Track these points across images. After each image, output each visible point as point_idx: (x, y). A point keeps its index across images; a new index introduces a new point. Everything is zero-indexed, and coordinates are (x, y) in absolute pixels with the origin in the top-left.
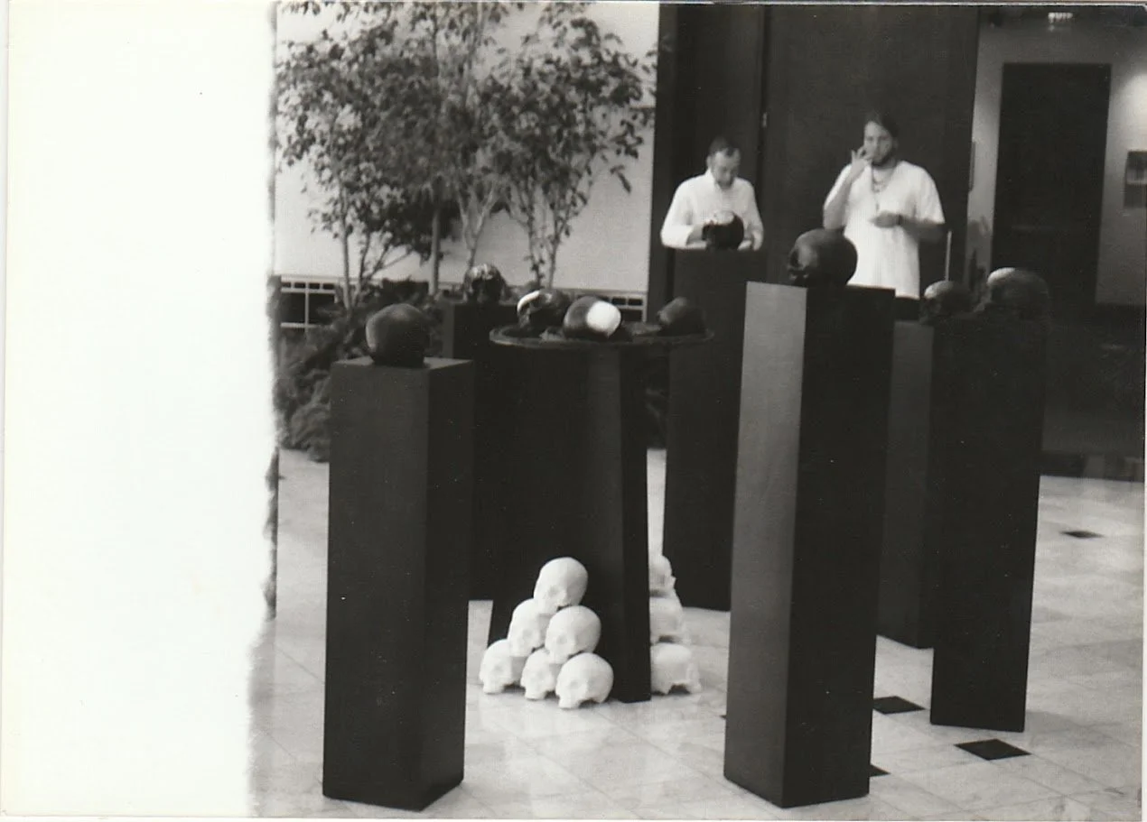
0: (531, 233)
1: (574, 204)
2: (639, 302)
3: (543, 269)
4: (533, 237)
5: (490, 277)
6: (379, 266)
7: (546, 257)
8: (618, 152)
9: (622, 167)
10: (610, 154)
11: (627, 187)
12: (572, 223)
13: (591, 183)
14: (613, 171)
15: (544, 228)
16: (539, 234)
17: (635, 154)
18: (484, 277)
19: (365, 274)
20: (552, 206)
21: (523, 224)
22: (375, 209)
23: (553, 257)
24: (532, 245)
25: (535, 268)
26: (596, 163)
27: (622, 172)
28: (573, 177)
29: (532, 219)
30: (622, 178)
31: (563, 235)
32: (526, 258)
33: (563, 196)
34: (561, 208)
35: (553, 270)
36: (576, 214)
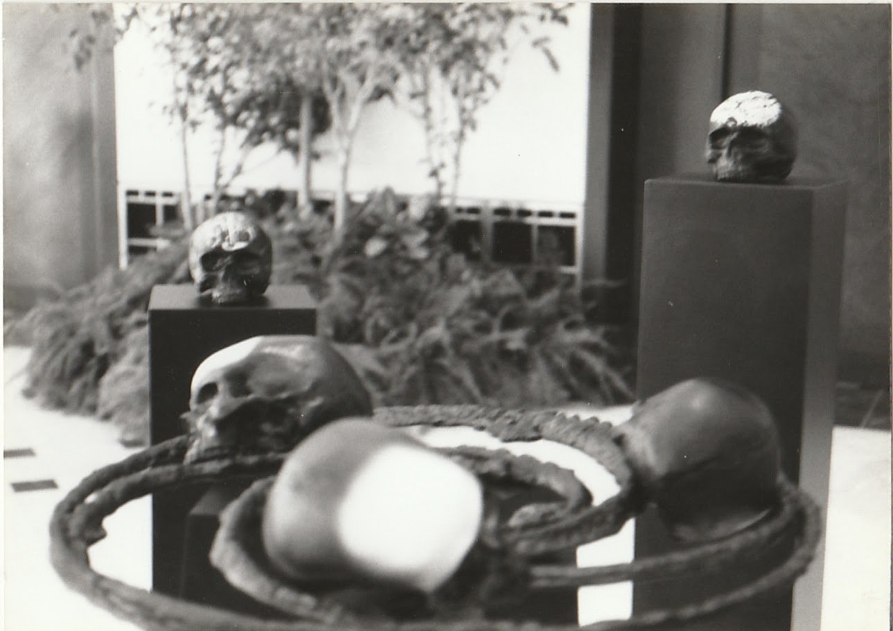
0: (429, 128)
1: (482, 89)
2: (571, 216)
3: (445, 175)
4: (433, 133)
5: (241, 245)
6: (239, 171)
7: (449, 160)
8: (542, 18)
9: (546, 39)
10: (531, 22)
11: (554, 65)
12: (480, 115)
13: (505, 61)
14: (536, 43)
15: (445, 121)
16: (438, 128)
17: (564, 20)
18: (225, 246)
19: (222, 181)
20: (455, 92)
21: (415, 115)
22: (228, 98)
23: (457, 159)
24: (430, 142)
25: (434, 173)
26: (513, 33)
27: (548, 46)
28: (479, 52)
29: (428, 110)
30: (548, 53)
31: (468, 131)
32: (422, 161)
33: (469, 78)
34: (466, 95)
35: (457, 176)
36: (486, 102)
